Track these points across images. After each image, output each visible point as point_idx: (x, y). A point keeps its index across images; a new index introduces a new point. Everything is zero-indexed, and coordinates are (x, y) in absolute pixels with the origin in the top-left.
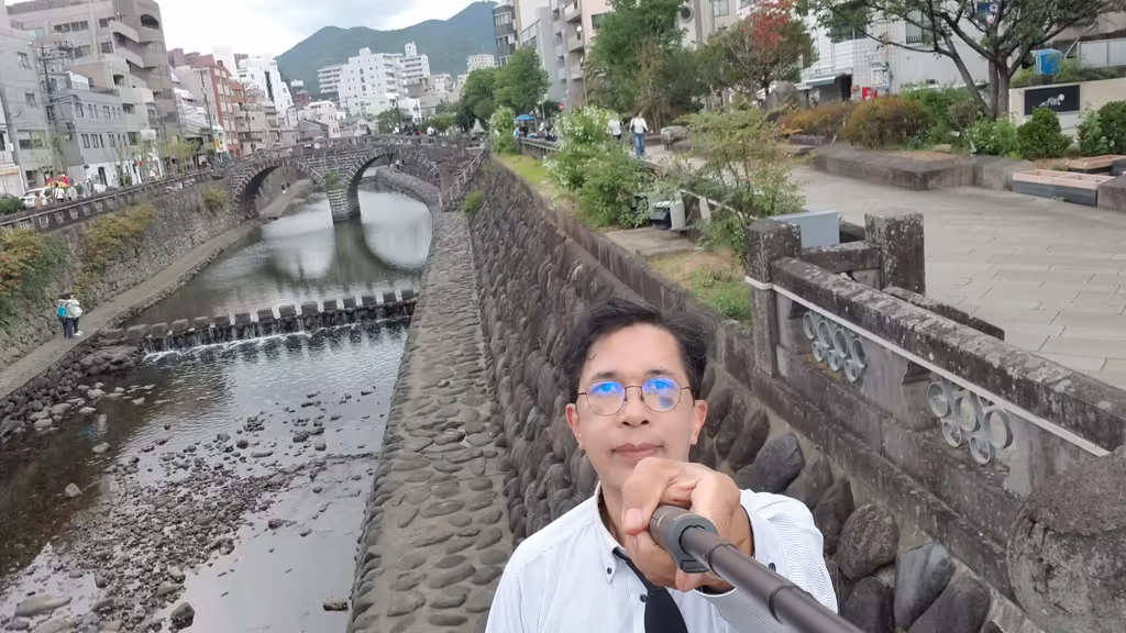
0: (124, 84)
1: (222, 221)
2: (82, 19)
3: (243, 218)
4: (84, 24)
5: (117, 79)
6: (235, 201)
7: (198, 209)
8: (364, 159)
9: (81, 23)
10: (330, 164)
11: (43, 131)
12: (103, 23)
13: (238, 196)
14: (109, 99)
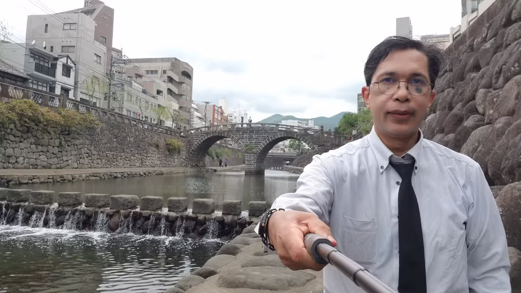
0: (162, 96)
1: (176, 160)
2: (156, 69)
3: (194, 164)
4: (156, 72)
5: (159, 92)
6: (191, 153)
7: (157, 146)
8: (271, 138)
9: (155, 71)
10: (250, 138)
11: (99, 99)
12: (165, 72)
13: (193, 150)
14: (152, 100)
